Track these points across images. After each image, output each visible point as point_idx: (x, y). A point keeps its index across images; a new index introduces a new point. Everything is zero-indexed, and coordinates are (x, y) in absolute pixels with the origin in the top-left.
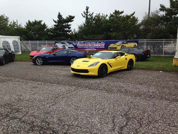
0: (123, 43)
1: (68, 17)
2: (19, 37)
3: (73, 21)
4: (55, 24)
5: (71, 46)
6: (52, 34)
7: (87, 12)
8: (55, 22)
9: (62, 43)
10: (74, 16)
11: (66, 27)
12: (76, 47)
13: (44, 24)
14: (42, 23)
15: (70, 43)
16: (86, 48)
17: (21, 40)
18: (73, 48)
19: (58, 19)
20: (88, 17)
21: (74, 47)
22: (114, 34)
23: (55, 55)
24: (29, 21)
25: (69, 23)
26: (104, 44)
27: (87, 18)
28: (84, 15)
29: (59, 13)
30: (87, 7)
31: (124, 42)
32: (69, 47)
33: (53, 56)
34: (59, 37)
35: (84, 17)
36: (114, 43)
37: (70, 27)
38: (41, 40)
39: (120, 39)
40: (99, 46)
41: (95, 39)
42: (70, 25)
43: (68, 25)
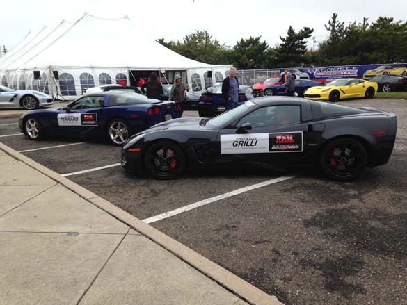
0: (386, 68)
1: (303, 30)
3: (310, 36)
4: (282, 42)
5: (305, 75)
6: (276, 58)
7: (334, 22)
8: (283, 39)
11: (298, 46)
12: (312, 76)
13: (265, 44)
14: (261, 41)
15: (303, 71)
16: (327, 78)
18: (307, 78)
19: (288, 36)
20: (336, 29)
21: (308, 76)
22: (373, 55)
24: (242, 40)
25: (304, 40)
26: (357, 71)
27: (333, 30)
28: (329, 26)
29: (291, 28)
30: (334, 14)
31: (388, 67)
32: (301, 78)
34: (287, 63)
35: (329, 29)
36: (373, 68)
37: (305, 45)
38: (259, 68)
39: (382, 63)
40: (349, 73)
41: (343, 62)
42: (305, 43)
43: (302, 43)
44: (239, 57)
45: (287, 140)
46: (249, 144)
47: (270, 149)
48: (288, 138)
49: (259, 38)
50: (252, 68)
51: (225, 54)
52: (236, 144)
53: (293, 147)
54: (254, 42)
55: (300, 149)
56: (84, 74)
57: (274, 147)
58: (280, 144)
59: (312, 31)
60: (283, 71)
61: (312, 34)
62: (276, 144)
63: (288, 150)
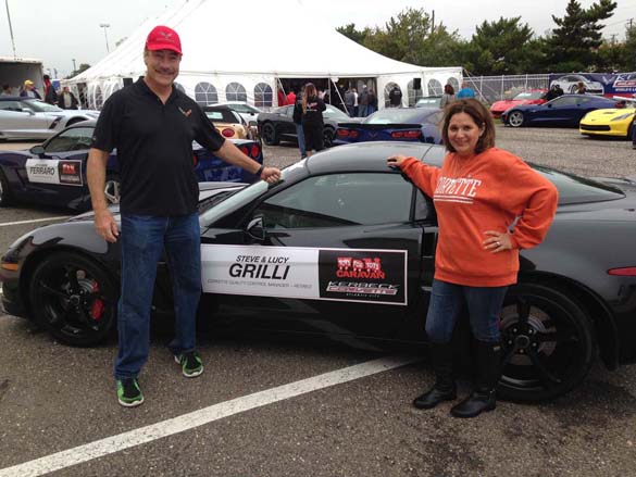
1: (598, 4)
2: (460, 68)
3: (610, 15)
4: (557, 27)
5: (597, 86)
6: (545, 55)
8: (558, 21)
9: (570, 80)
10: (615, 4)
11: (586, 33)
12: (609, 90)
13: (526, 30)
14: (520, 25)
15: (593, 80)
17: (465, 75)
18: (601, 91)
19: (567, 15)
21: (602, 88)
23: (550, 106)
24: (485, 24)
25: (600, 22)
33: (547, 108)
34: (562, 64)
37: (599, 32)
38: (512, 72)
42: (601, 27)
43: (594, 28)
44: (478, 54)
45: (364, 269)
46: (270, 272)
47: (323, 292)
48: (369, 265)
49: (517, 20)
50: (500, 72)
51: (452, 49)
52: (237, 270)
53: (380, 291)
54: (506, 27)
55: (399, 297)
56: (202, 83)
57: (331, 287)
58: (346, 280)
59: (615, 5)
60: (556, 78)
61: (614, 11)
62: (337, 280)
63: (368, 297)
